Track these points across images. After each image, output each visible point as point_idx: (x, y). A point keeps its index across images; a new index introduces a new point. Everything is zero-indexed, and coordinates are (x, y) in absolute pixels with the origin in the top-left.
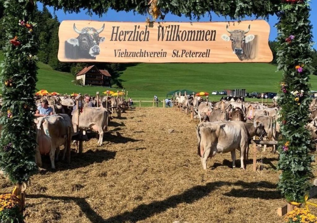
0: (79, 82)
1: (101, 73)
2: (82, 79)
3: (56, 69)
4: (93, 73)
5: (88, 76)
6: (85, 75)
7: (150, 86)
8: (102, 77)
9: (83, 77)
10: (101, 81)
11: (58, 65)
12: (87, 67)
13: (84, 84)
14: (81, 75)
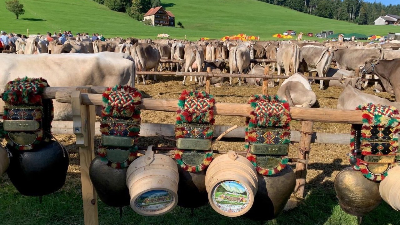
0: (149, 22)
1: (167, 14)
2: (151, 19)
3: (113, 9)
4: (161, 13)
5: (156, 16)
6: (154, 15)
7: (201, 26)
8: (167, 18)
9: (153, 18)
10: (167, 21)
11: (115, 5)
12: (154, 8)
13: (153, 24)
14: (150, 15)
